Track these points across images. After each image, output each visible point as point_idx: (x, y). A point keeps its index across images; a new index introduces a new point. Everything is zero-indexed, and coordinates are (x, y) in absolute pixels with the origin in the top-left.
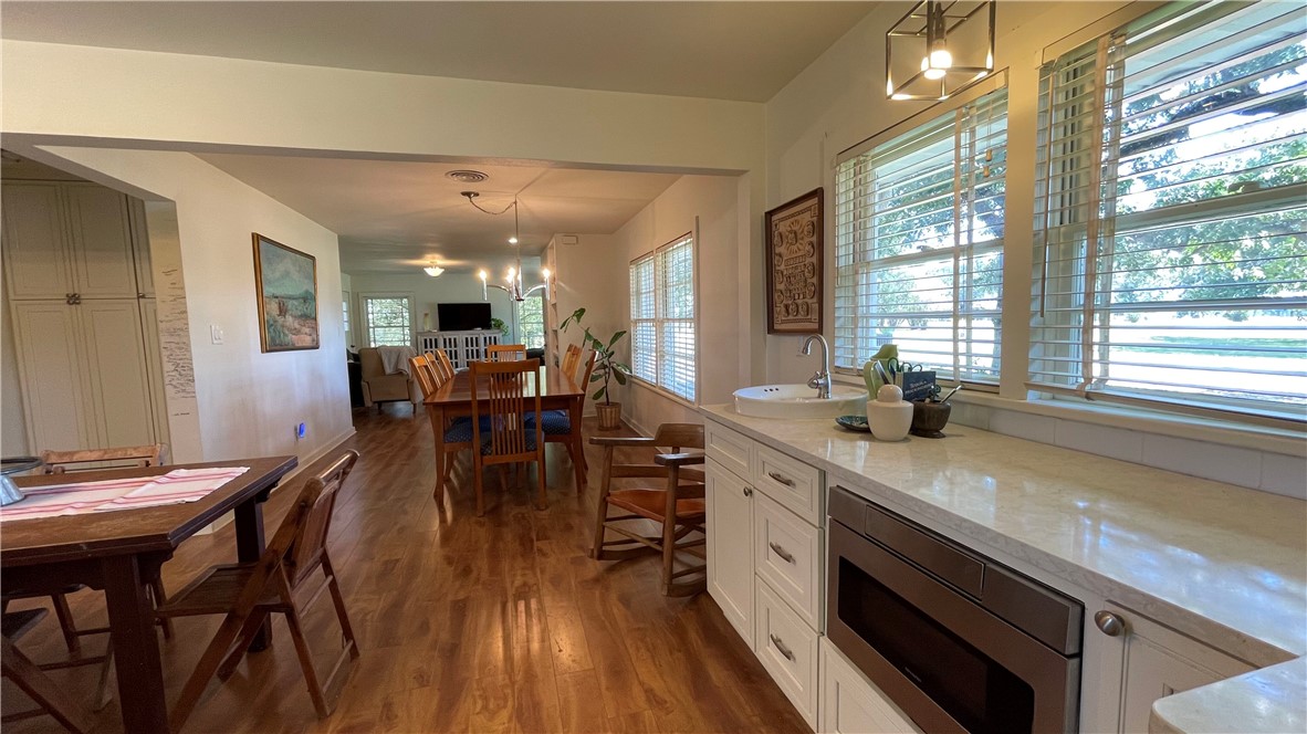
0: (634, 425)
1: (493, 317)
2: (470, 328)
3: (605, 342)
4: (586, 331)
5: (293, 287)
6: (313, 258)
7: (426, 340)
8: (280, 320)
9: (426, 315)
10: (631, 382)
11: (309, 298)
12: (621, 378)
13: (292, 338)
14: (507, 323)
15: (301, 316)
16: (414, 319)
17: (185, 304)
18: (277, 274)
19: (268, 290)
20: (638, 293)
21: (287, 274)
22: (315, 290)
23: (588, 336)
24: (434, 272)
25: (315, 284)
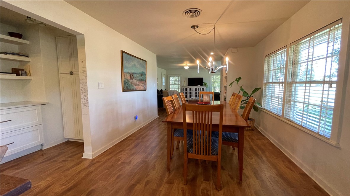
0: (261, 130)
1: (204, 82)
2: (197, 85)
3: (249, 92)
4: (241, 87)
5: (137, 70)
6: (146, 61)
7: (184, 88)
8: (131, 81)
9: (185, 81)
10: (261, 111)
11: (143, 74)
12: (256, 109)
13: (135, 87)
14: (208, 84)
15: (140, 80)
16: (181, 82)
17: (86, 73)
18: (130, 65)
19: (125, 71)
20: (269, 70)
21: (135, 65)
22: (146, 72)
23: (242, 89)
24: (186, 68)
25: (146, 70)
